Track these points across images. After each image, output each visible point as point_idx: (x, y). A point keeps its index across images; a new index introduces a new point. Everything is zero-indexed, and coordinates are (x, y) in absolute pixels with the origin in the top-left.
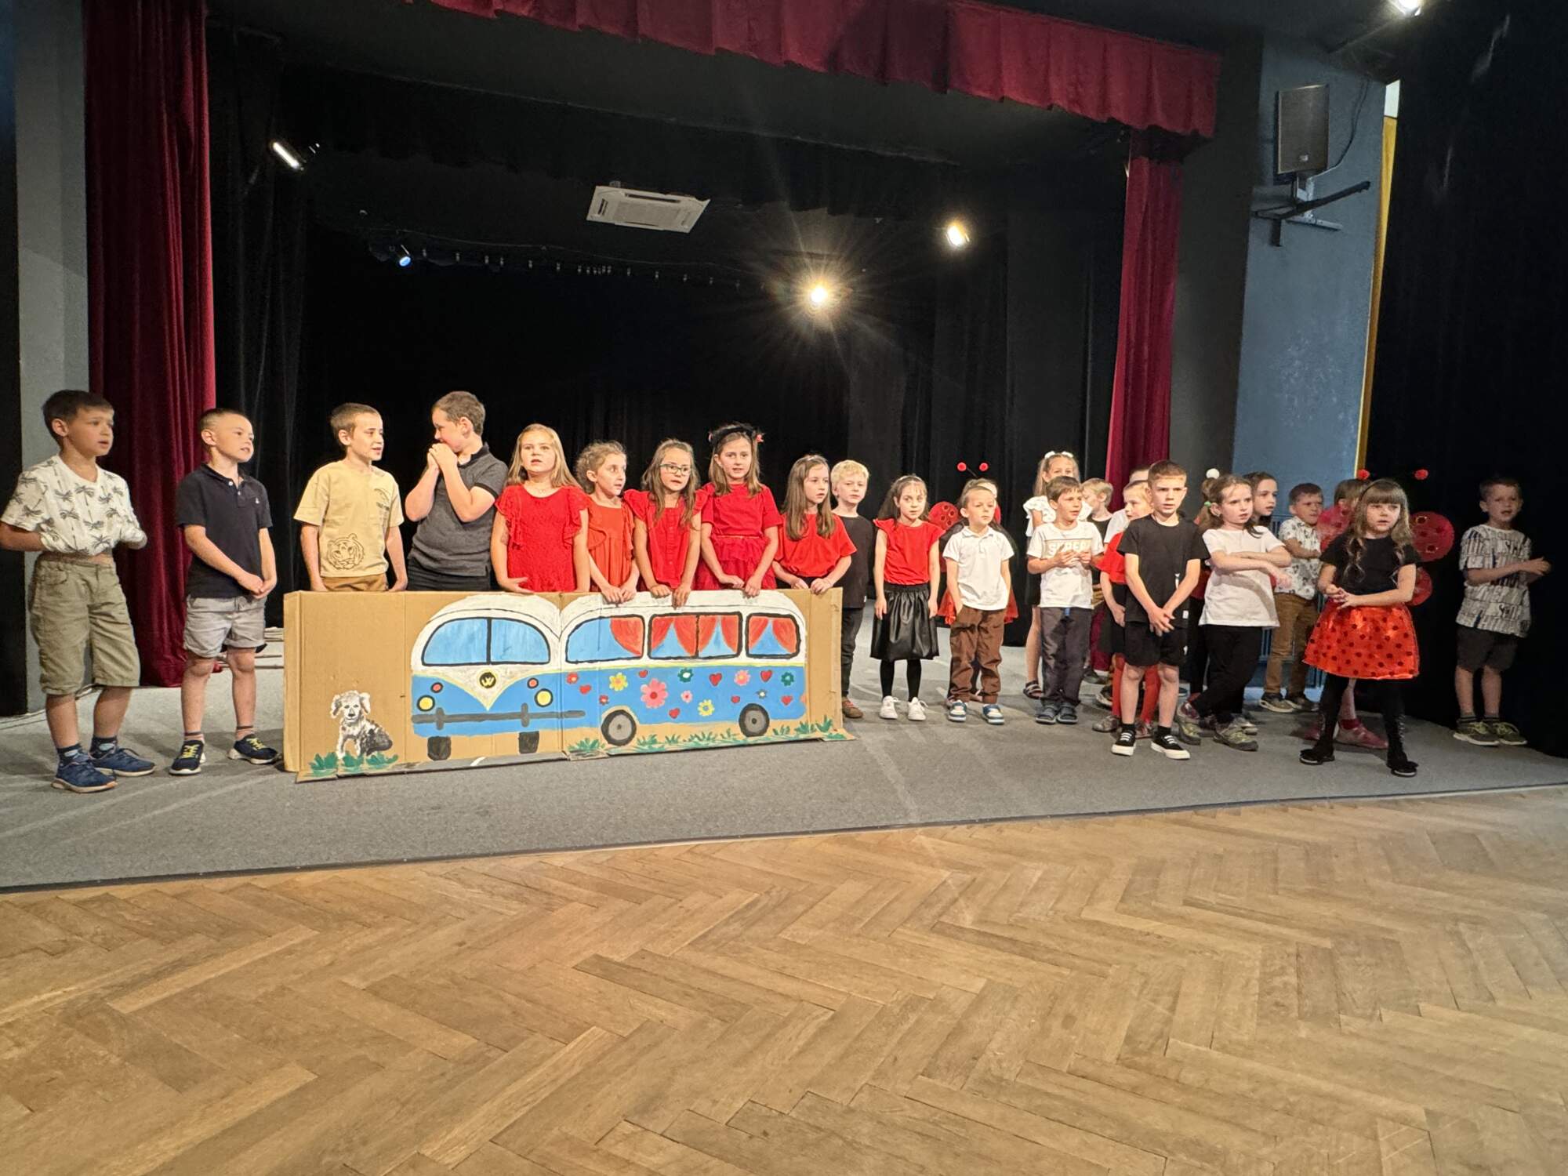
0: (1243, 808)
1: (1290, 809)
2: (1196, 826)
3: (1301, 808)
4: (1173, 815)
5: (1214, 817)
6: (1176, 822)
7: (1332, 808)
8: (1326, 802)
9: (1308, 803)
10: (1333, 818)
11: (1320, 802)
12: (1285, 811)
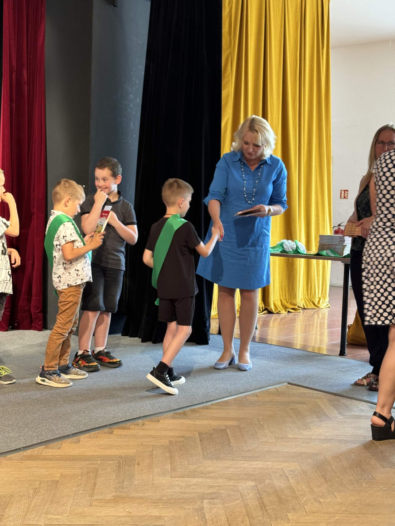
0: (82, 437)
1: (116, 431)
2: (45, 458)
3: (123, 428)
4: (28, 452)
5: (60, 448)
6: (31, 458)
7: (143, 425)
8: (140, 421)
9: (128, 424)
10: (142, 433)
11: (137, 422)
12: (111, 433)
